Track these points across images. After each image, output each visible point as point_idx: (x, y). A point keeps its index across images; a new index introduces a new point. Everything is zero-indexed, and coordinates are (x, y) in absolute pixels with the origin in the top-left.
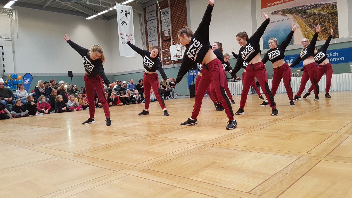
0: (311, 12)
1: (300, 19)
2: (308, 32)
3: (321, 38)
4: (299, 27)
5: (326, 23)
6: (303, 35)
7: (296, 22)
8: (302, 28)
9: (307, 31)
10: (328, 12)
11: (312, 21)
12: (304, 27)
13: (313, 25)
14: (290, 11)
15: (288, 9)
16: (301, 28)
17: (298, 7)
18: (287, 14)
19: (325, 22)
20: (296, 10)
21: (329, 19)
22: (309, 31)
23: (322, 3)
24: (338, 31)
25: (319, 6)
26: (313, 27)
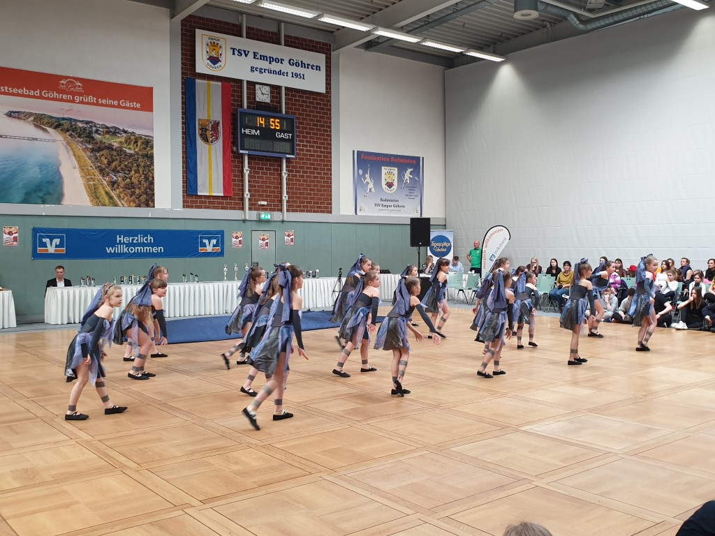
0: (104, 140)
1: (79, 148)
2: (96, 182)
3: (122, 201)
4: (77, 166)
5: (133, 172)
6: (85, 187)
7: (71, 153)
8: (83, 170)
9: (93, 180)
10: (136, 150)
11: (106, 161)
12: (87, 169)
13: (107, 170)
14: (58, 124)
15: (55, 118)
16: (82, 168)
17: (75, 120)
18: (48, 129)
19: (131, 171)
20: (71, 126)
21: (138, 166)
22: (98, 181)
23: (126, 129)
24: (153, 194)
25: (121, 134)
26: (108, 175)
